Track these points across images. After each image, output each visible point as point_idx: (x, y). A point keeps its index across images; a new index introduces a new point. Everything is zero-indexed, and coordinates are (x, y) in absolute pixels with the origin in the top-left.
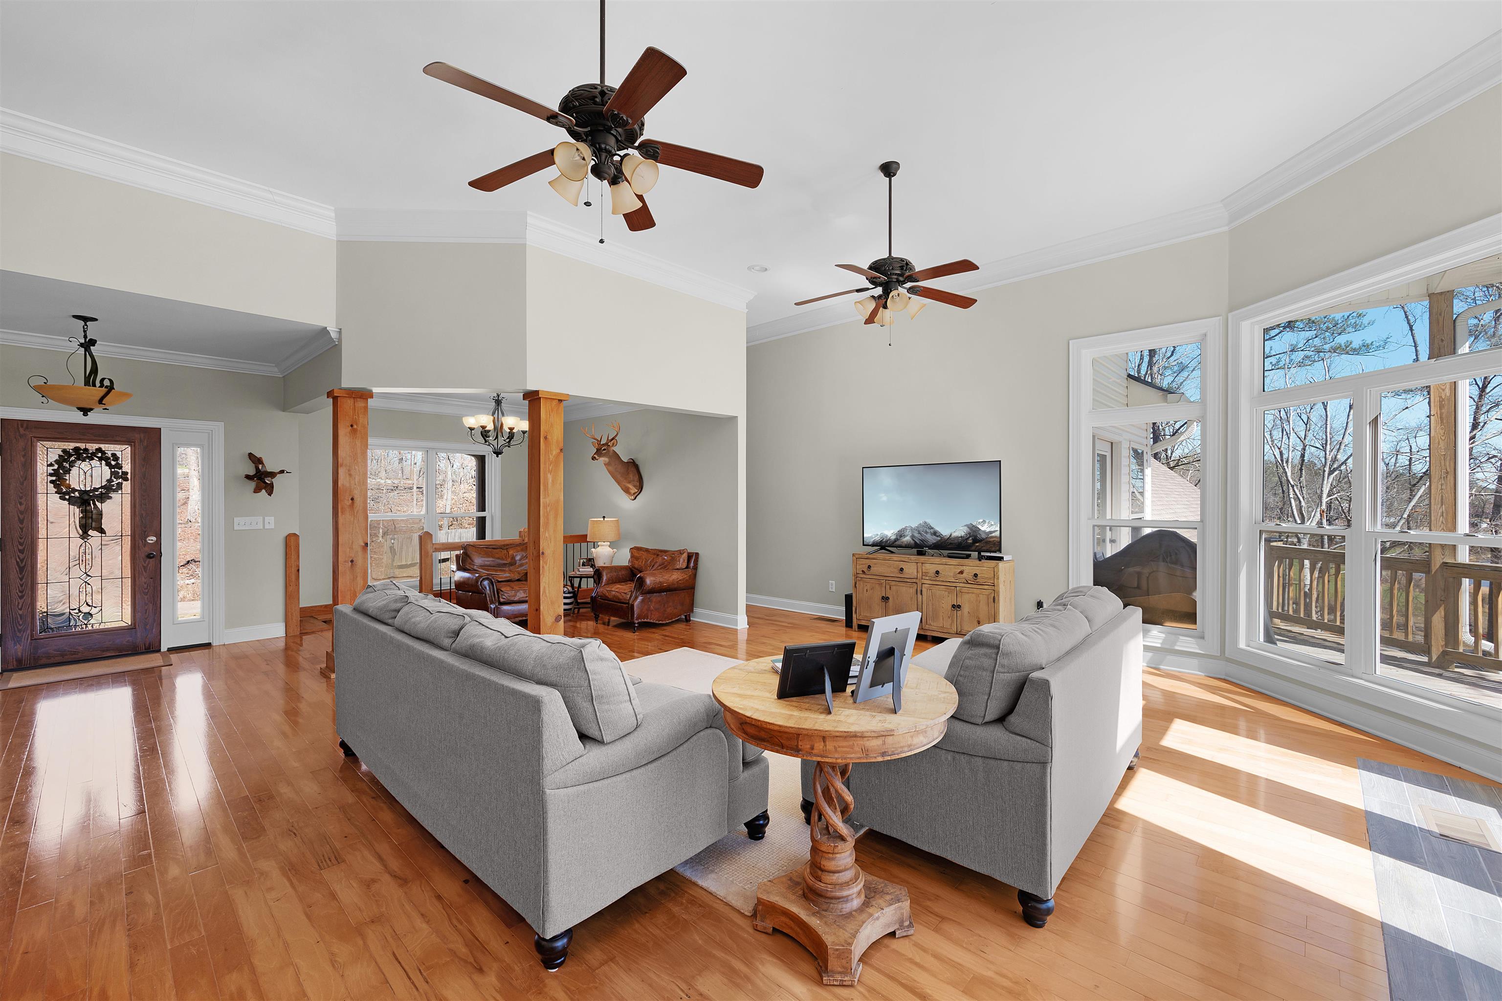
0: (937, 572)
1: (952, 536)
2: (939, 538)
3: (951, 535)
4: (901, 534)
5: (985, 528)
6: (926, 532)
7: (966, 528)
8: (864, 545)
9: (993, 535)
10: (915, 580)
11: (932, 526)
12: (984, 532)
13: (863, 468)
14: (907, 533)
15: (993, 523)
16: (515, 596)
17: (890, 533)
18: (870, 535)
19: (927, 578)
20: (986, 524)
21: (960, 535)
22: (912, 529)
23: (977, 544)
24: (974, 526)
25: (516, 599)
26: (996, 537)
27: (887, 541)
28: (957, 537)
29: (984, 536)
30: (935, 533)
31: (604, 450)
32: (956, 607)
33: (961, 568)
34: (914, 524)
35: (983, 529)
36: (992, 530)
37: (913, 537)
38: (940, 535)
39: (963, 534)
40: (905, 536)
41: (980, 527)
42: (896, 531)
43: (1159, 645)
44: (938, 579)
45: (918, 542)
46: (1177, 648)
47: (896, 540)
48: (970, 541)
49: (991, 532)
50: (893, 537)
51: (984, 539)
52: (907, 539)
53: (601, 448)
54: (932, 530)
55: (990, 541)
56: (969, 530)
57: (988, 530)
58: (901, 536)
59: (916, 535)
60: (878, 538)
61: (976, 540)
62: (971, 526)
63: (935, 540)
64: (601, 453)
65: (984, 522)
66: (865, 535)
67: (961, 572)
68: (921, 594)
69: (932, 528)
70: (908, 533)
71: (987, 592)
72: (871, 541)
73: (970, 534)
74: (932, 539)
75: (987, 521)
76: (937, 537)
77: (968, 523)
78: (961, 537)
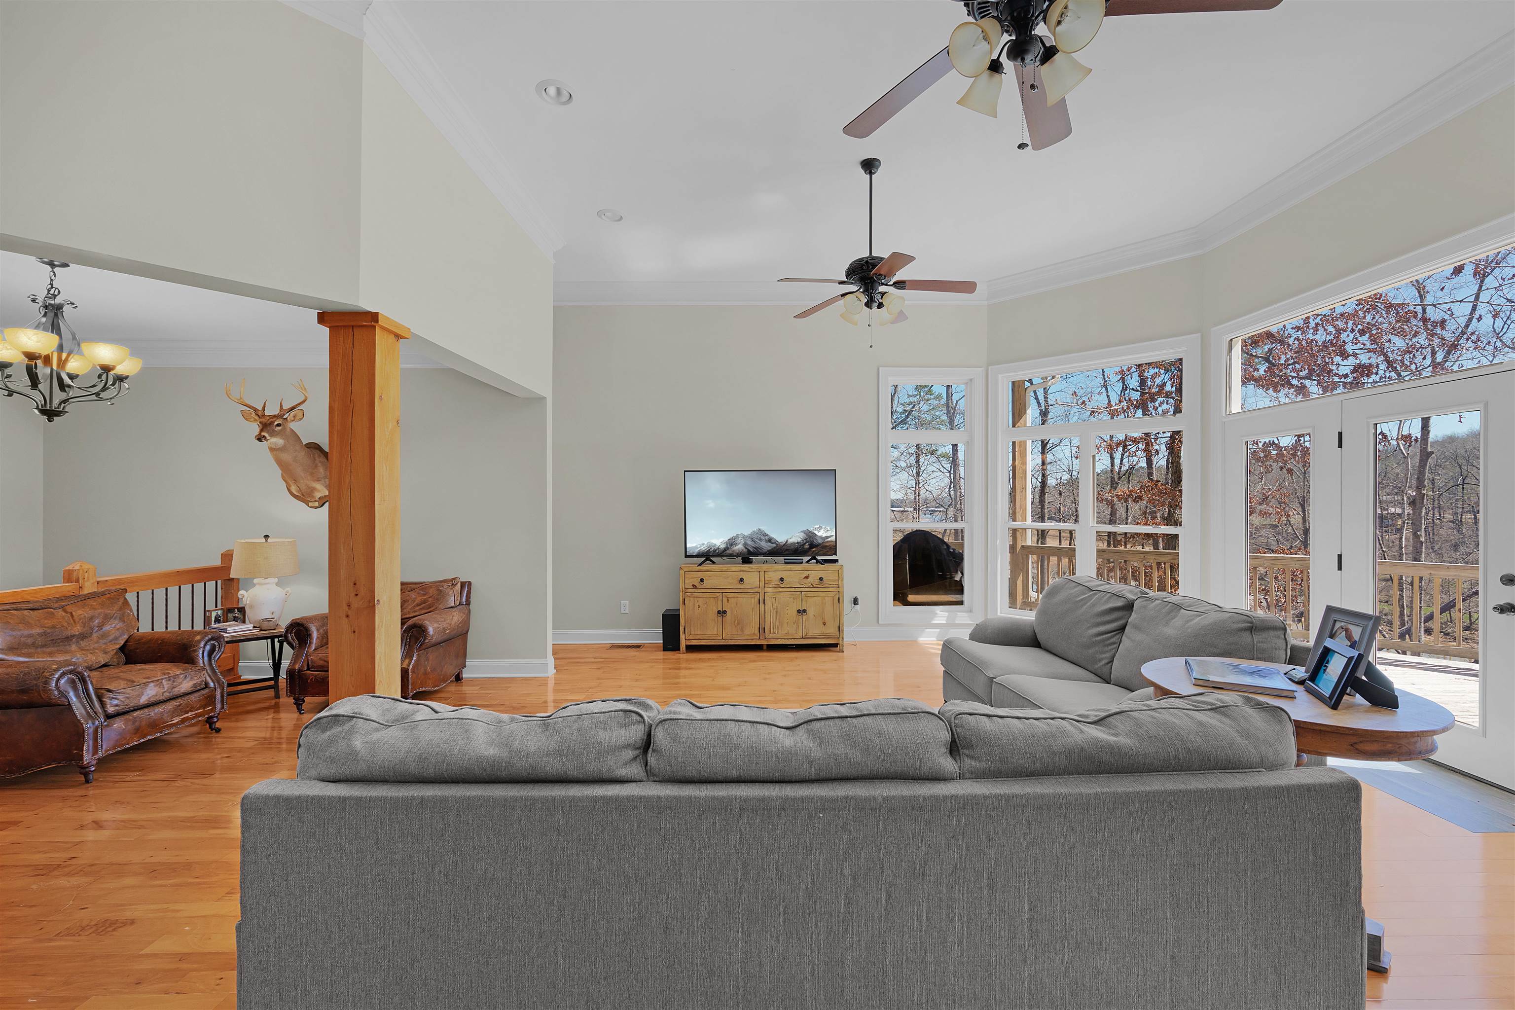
0: (782, 579)
1: (789, 542)
2: (775, 545)
3: (787, 541)
4: (731, 542)
5: (821, 533)
6: (761, 540)
7: (803, 534)
8: (686, 556)
9: (829, 539)
10: (756, 590)
11: (767, 533)
12: (821, 537)
13: (685, 471)
14: (739, 541)
15: (829, 529)
16: (140, 696)
17: (719, 541)
18: (694, 545)
19: (771, 586)
20: (823, 530)
21: (796, 541)
22: (744, 537)
23: (814, 549)
24: (810, 532)
25: (143, 700)
26: (831, 541)
27: (715, 551)
28: (793, 544)
29: (820, 541)
30: (770, 540)
31: (278, 425)
32: (801, 612)
33: (807, 573)
34: (747, 532)
35: (819, 534)
36: (828, 535)
37: (745, 545)
38: (775, 542)
39: (799, 540)
40: (736, 544)
41: (816, 532)
42: (726, 539)
43: (945, 622)
44: (782, 586)
45: (751, 550)
46: (957, 622)
47: (726, 549)
48: (807, 546)
49: (827, 537)
50: (723, 546)
51: (820, 544)
52: (739, 547)
53: (273, 422)
54: (767, 538)
55: (826, 546)
56: (805, 536)
57: (824, 535)
58: (732, 545)
59: (749, 542)
60: (704, 548)
61: (812, 546)
62: (808, 532)
63: (770, 547)
64: (274, 431)
65: (820, 527)
66: (688, 546)
67: (807, 577)
68: (764, 603)
69: (767, 535)
70: (741, 541)
71: (832, 594)
72: (696, 552)
73: (806, 539)
74: (766, 546)
75: (823, 527)
76: (773, 543)
77: (805, 529)
78: (798, 543)
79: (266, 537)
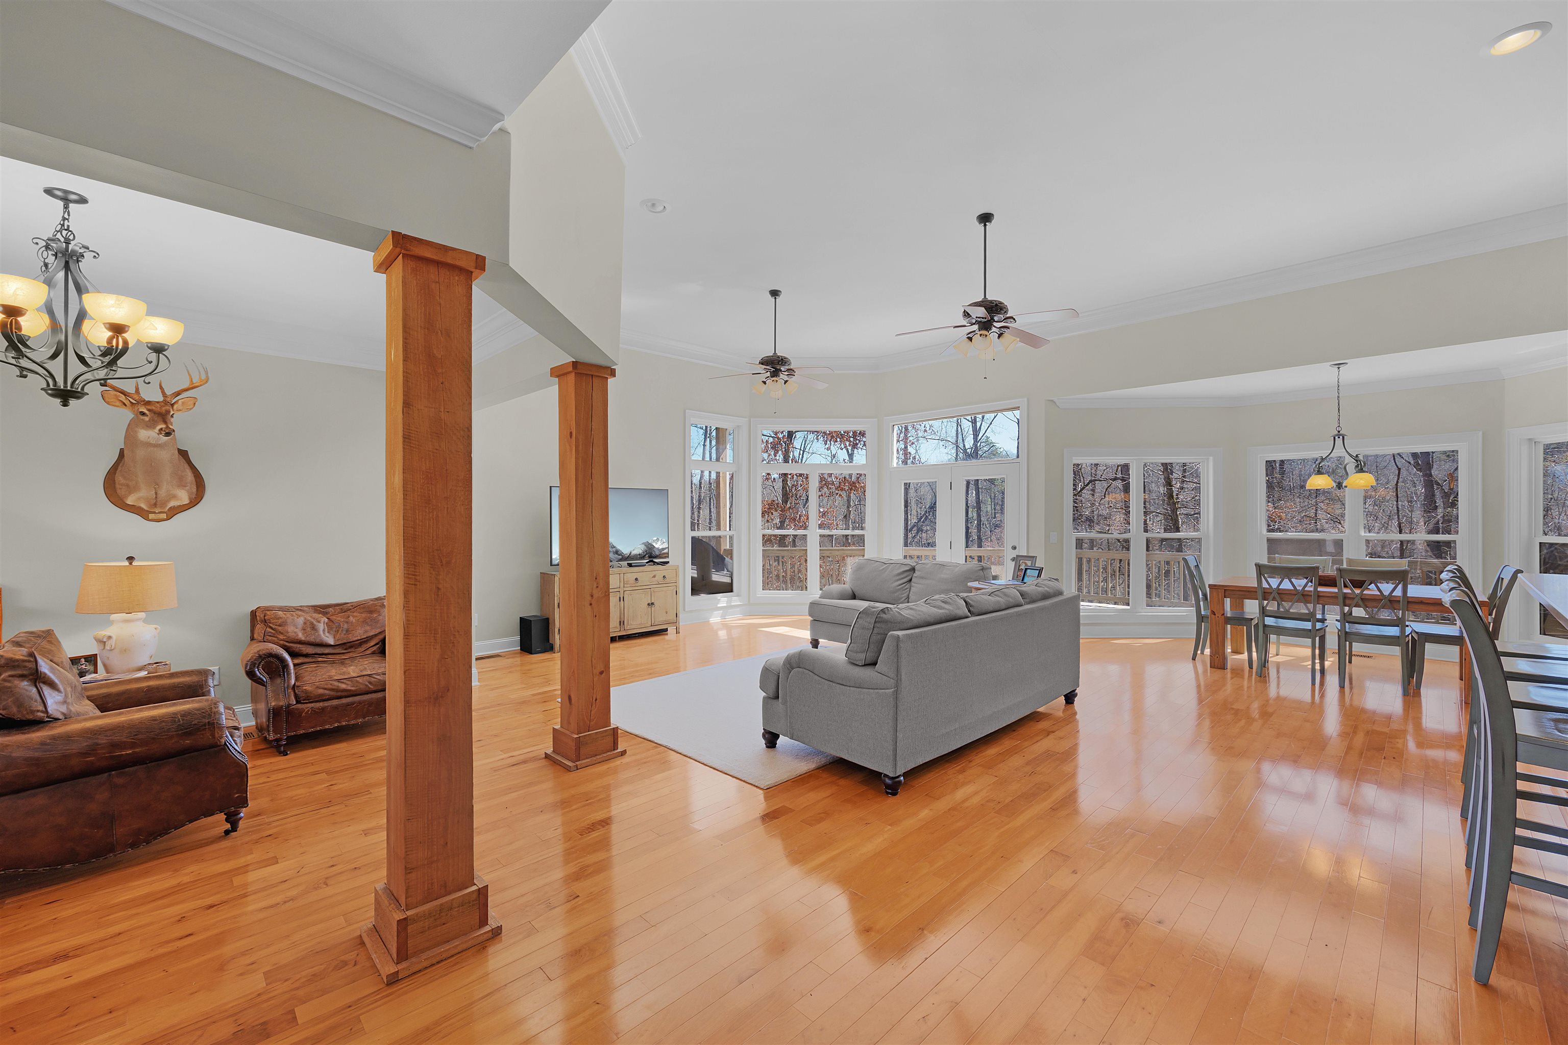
0: (636, 579)
1: (632, 554)
3: (631, 553)
5: (657, 543)
7: (643, 546)
9: (663, 549)
10: (617, 590)
12: (658, 549)
15: (664, 541)
19: (628, 586)
20: (659, 542)
21: (638, 553)
23: (651, 555)
24: (650, 544)
26: (665, 550)
28: (635, 552)
32: (651, 604)
33: (654, 573)
35: (657, 546)
39: (641, 552)
41: (654, 544)
44: (637, 585)
48: (646, 553)
49: (662, 547)
51: (657, 553)
54: (614, 549)
57: (660, 546)
61: (650, 552)
62: (647, 544)
65: (658, 539)
67: (654, 576)
68: (624, 600)
71: (672, 588)
73: (645, 548)
75: (660, 539)
76: (619, 555)
77: (645, 541)
78: (639, 554)
79: (130, 559)
